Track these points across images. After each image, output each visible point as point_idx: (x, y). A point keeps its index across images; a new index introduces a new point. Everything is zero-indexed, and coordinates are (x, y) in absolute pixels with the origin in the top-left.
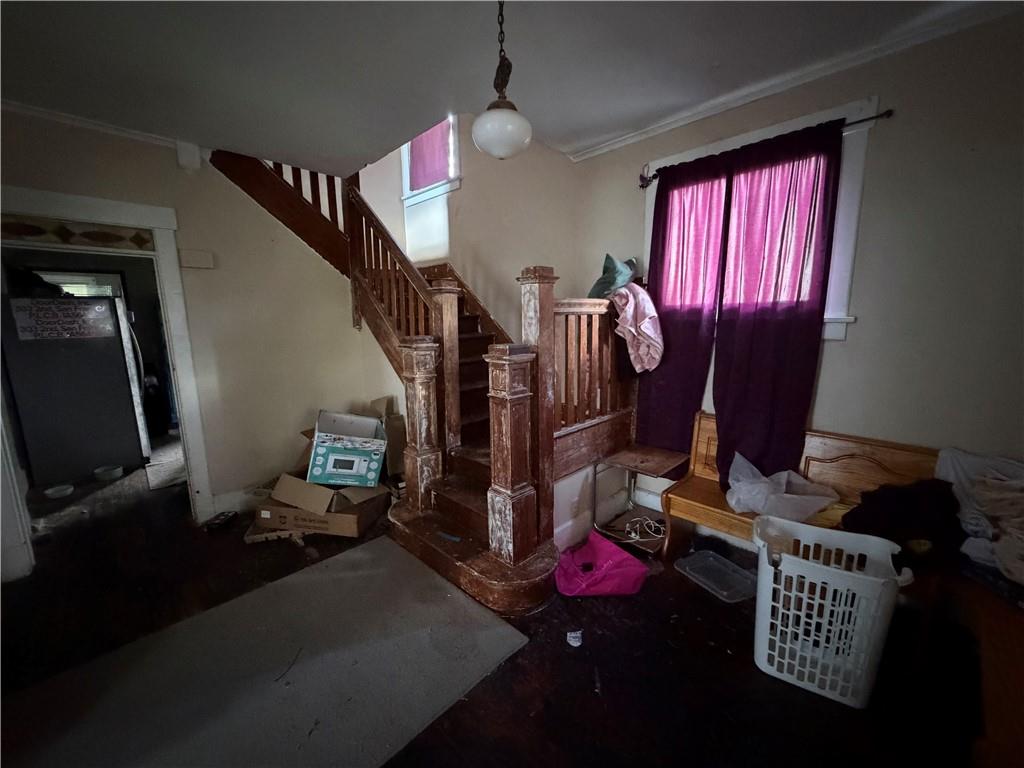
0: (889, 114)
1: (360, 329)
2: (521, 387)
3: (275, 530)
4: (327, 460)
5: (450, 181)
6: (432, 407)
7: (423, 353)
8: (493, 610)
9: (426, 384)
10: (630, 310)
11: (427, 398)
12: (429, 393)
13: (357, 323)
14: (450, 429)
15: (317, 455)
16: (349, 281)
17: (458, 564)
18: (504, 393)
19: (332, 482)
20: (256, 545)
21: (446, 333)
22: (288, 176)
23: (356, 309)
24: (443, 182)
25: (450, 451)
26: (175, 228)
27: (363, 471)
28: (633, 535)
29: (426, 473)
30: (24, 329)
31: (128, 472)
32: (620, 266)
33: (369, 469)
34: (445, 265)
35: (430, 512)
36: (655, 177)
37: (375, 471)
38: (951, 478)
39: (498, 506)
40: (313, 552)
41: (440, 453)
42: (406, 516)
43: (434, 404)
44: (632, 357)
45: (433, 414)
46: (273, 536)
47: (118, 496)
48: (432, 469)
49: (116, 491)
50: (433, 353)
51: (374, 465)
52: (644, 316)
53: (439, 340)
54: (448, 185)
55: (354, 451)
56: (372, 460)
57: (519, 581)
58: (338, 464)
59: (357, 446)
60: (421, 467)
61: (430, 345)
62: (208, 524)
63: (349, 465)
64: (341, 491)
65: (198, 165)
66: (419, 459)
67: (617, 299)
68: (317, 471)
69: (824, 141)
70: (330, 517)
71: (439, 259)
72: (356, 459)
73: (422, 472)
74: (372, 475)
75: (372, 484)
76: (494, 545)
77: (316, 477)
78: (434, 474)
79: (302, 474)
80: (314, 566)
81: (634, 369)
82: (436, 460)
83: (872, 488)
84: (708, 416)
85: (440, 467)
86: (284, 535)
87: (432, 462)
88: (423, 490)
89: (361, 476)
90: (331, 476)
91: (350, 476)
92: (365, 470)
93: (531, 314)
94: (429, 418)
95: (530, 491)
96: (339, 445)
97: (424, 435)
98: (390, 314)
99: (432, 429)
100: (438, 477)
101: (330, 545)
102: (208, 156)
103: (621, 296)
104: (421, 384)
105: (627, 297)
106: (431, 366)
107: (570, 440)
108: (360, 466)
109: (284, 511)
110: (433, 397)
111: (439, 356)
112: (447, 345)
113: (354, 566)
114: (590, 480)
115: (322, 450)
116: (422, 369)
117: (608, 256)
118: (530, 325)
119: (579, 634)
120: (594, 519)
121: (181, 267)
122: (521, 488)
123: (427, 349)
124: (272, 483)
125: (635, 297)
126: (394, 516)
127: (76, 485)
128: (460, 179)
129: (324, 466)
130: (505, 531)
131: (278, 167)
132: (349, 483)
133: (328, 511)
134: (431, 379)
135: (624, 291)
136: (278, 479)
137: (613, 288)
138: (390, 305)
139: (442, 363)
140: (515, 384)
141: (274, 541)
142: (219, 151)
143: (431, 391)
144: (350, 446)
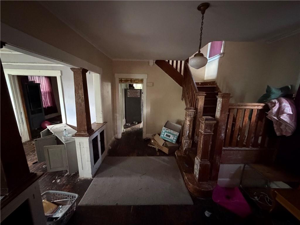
1: (183, 101)
2: (209, 131)
3: (153, 145)
4: (164, 134)
5: (221, 54)
6: (191, 128)
7: (190, 112)
8: (189, 190)
9: (190, 121)
10: (275, 109)
11: (190, 125)
12: (191, 124)
13: (182, 99)
14: (196, 135)
15: (162, 132)
16: (182, 88)
17: (184, 173)
18: (202, 131)
19: (165, 139)
20: (149, 147)
21: (199, 108)
22: (171, 63)
23: (183, 95)
24: (218, 55)
25: (195, 141)
26: (147, 78)
27: (172, 139)
28: (256, 198)
29: (186, 145)
30: (128, 95)
31: (138, 123)
32: (274, 90)
33: (174, 139)
34: (215, 81)
35: (185, 156)
37: (175, 140)
39: (197, 163)
40: (158, 153)
41: (191, 141)
42: (179, 154)
43: (191, 127)
44: (275, 129)
45: (191, 130)
46: (153, 146)
47: (135, 128)
48: (188, 144)
49: (135, 127)
50: (193, 113)
51: (175, 138)
52: (283, 113)
53: (196, 109)
54: (219, 56)
55: (171, 133)
56: (175, 137)
57: (196, 187)
58: (167, 135)
59: (172, 132)
60: (185, 143)
61: (192, 110)
62: (144, 139)
63: (169, 136)
64: (166, 142)
65: (152, 64)
66: (185, 141)
67: (269, 104)
68: (162, 136)
70: (163, 147)
71: (213, 80)
72: (171, 136)
73: (185, 144)
74: (174, 141)
75: (174, 143)
76: (195, 173)
77: (162, 137)
78: (189, 146)
79: (159, 135)
80: (157, 157)
81: (275, 133)
82: (190, 142)
85: (191, 145)
86: (155, 147)
87: (189, 143)
88: (184, 149)
89: (171, 140)
90: (165, 138)
91: (169, 139)
92: (173, 139)
93: (219, 108)
94: (189, 131)
95: (208, 163)
96: (168, 131)
97: (187, 135)
98: (189, 98)
99: (190, 134)
100: (190, 147)
101: (162, 153)
102: (155, 62)
103: (272, 103)
104: (188, 121)
105: (275, 103)
106: (192, 116)
107: (232, 152)
108: (172, 137)
109: (156, 142)
110: (191, 125)
111: (196, 113)
112: (199, 111)
113: (164, 161)
114: (242, 168)
115: (164, 131)
116: (189, 117)
117: (268, 87)
118: (218, 111)
119: (210, 213)
120: (241, 183)
121: (147, 86)
122: (205, 161)
123: (192, 111)
124: (155, 135)
125: (280, 104)
126: (177, 153)
127: (131, 124)
128: (223, 53)
129: (164, 135)
130: (197, 171)
131: (169, 61)
132: (169, 140)
133: (163, 145)
134: (192, 120)
135: (274, 101)
136: (156, 134)
137: (269, 99)
138: (189, 96)
139: (196, 116)
140: (207, 130)
141: (153, 147)
142: (157, 60)
143: (191, 123)
144: (170, 132)
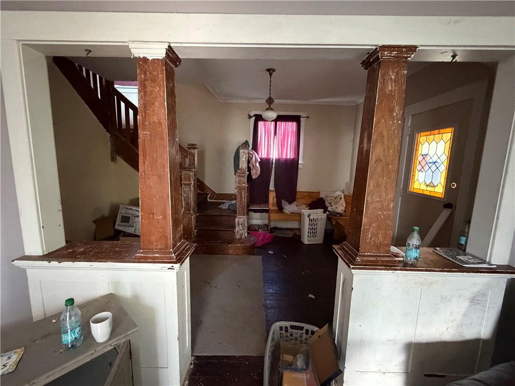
0: (308, 117)
1: (115, 162)
7: (193, 173)
10: (254, 159)
13: (113, 159)
16: (109, 135)
18: (244, 185)
36: (254, 116)
38: (323, 197)
44: (252, 174)
52: (258, 161)
66: (193, 217)
69: (296, 119)
83: (310, 203)
84: (272, 191)
93: (244, 159)
99: (194, 205)
117: (247, 141)
118: (243, 163)
125: (254, 154)
130: (244, 230)
